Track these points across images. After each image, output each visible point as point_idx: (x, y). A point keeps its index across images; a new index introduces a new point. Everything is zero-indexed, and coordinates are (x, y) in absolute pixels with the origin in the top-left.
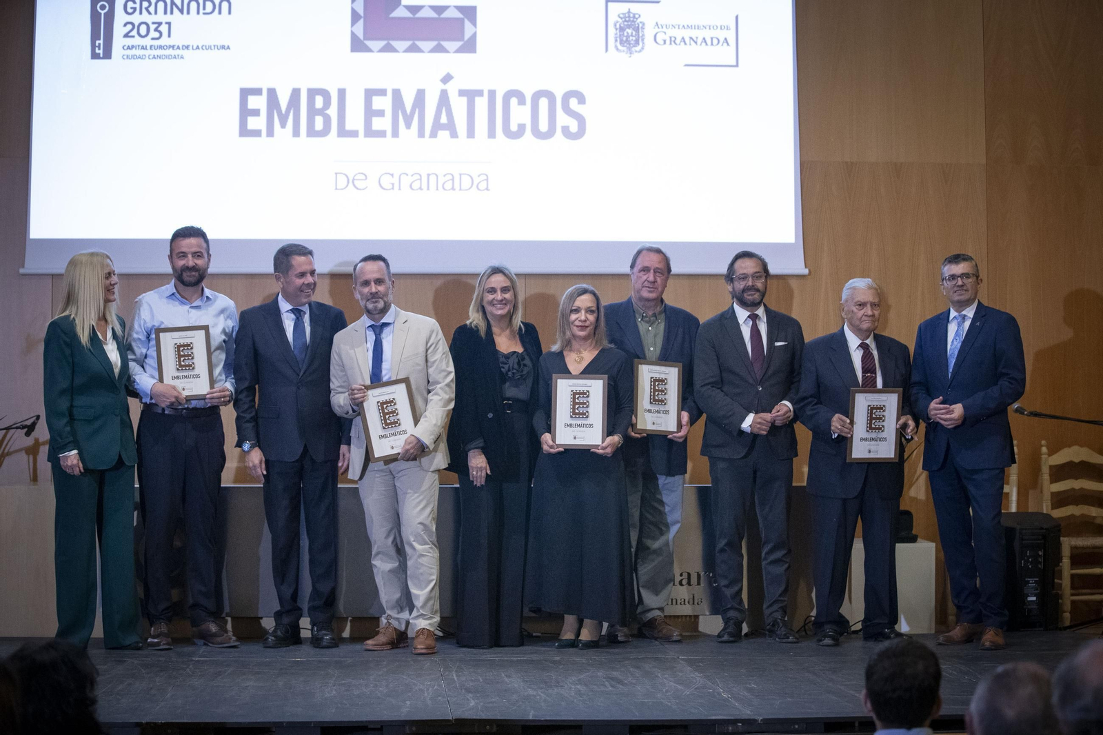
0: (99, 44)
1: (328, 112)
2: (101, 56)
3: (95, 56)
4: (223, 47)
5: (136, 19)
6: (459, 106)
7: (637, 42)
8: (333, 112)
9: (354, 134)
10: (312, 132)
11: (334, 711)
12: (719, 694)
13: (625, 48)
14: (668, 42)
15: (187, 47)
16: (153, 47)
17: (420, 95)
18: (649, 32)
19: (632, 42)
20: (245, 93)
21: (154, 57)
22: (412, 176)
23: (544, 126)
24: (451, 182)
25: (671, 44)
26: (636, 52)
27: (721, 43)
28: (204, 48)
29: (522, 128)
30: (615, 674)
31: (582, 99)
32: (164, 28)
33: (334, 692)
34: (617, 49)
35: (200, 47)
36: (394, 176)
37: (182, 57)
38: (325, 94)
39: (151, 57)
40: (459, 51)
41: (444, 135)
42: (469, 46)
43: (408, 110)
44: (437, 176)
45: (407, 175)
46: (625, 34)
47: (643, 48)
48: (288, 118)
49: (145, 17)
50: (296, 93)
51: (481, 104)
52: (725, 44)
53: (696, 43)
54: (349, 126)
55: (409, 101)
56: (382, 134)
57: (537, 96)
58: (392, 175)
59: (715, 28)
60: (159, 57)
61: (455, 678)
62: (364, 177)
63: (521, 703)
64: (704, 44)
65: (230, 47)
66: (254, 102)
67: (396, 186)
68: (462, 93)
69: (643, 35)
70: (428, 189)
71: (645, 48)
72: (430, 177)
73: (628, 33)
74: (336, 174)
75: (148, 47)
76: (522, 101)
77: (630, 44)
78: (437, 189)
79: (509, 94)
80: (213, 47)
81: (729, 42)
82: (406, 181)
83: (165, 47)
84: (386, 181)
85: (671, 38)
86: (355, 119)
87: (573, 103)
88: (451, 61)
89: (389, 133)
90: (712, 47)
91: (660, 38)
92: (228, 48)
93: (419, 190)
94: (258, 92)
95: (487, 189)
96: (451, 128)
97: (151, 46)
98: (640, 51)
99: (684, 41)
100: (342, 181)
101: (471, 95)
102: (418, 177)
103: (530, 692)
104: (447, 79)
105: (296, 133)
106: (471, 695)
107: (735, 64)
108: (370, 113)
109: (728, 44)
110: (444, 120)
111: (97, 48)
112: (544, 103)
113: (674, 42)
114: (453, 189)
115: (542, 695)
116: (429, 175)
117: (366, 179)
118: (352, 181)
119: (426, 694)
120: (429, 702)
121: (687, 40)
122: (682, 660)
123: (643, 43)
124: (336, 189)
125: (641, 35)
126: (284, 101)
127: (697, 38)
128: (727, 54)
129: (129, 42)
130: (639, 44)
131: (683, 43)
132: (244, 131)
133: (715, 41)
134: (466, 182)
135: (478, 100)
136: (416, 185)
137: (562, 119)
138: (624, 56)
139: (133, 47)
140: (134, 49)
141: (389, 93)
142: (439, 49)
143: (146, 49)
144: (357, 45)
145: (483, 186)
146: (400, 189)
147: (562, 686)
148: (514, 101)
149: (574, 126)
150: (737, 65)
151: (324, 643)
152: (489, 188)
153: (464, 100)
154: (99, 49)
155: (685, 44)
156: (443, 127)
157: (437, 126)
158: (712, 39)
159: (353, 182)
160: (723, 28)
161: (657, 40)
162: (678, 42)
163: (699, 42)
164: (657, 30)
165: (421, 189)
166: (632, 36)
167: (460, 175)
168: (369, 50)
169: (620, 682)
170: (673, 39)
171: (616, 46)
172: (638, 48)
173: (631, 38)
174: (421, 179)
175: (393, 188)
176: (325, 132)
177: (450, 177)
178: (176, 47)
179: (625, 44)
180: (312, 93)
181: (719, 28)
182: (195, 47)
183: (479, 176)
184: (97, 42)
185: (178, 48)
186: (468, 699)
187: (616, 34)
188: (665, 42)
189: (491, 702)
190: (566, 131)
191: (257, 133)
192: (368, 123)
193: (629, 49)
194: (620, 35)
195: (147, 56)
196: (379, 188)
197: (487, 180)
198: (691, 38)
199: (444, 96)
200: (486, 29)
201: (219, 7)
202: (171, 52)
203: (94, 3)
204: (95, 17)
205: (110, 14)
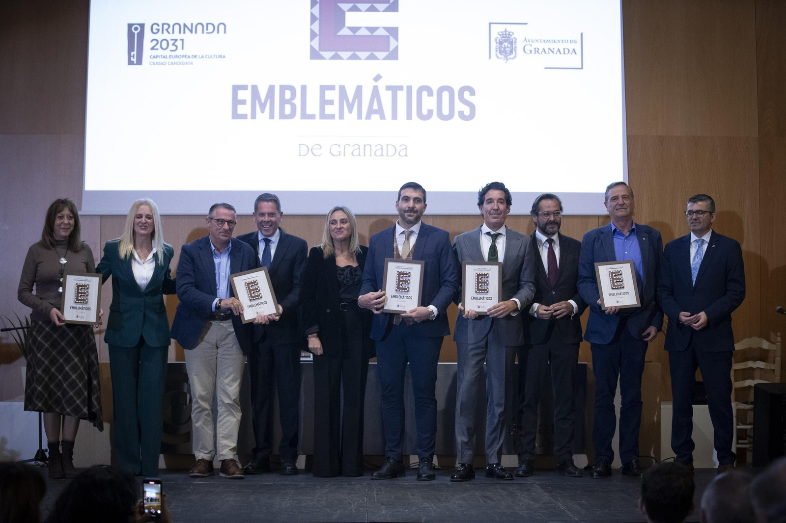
0: (134, 55)
1: (294, 101)
2: (135, 62)
3: (130, 63)
4: (220, 56)
5: (159, 37)
6: (386, 97)
7: (511, 52)
8: (297, 101)
9: (312, 117)
10: (283, 116)
11: (286, 516)
12: (559, 507)
13: (503, 56)
14: (533, 52)
15: (195, 57)
16: (171, 57)
17: (359, 89)
18: (519, 45)
19: (508, 52)
20: (236, 89)
21: (172, 64)
22: (353, 146)
23: (446, 111)
24: (380, 150)
25: (535, 53)
26: (511, 59)
27: (571, 52)
28: (207, 57)
29: (430, 112)
30: (488, 494)
31: (472, 92)
32: (179, 43)
33: (288, 504)
34: (498, 57)
35: (204, 57)
36: (341, 146)
37: (192, 64)
38: (292, 89)
39: (170, 63)
40: (386, 58)
41: (375, 117)
42: (393, 55)
43: (351, 100)
44: (371, 146)
45: (350, 146)
46: (503, 46)
47: (515, 56)
48: (266, 106)
49: (166, 35)
50: (271, 89)
51: (402, 96)
52: (574, 53)
53: (553, 52)
54: (309, 111)
55: (351, 95)
56: (332, 117)
57: (441, 89)
58: (339, 146)
59: (566, 41)
60: (175, 63)
61: (375, 495)
62: (319, 147)
63: (418, 512)
64: (558, 53)
65: (225, 56)
66: (242, 95)
67: (342, 153)
68: (388, 88)
69: (516, 47)
70: (365, 155)
71: (517, 56)
72: (366, 147)
73: (505, 46)
74: (300, 145)
75: (168, 57)
76: (430, 94)
77: (506, 53)
78: (371, 156)
79: (421, 89)
80: (213, 57)
81: (576, 51)
82: (349, 150)
83: (180, 57)
84: (335, 150)
85: (535, 49)
86: (313, 107)
87: (467, 95)
88: (381, 65)
89: (337, 116)
90: (564, 55)
91: (527, 49)
92: (224, 57)
93: (358, 156)
94: (244, 87)
95: (406, 155)
96: (381, 112)
97: (170, 56)
98: (514, 58)
99: (545, 51)
100: (304, 150)
101: (394, 90)
102: (357, 147)
103: (426, 505)
104: (378, 78)
105: (272, 116)
106: (383, 507)
107: (580, 67)
108: (324, 102)
109: (576, 53)
110: (375, 107)
111: (132, 58)
112: (446, 95)
113: (538, 51)
114: (382, 155)
115: (434, 507)
116: (365, 146)
117: (321, 148)
118: (310, 150)
119: (352, 506)
120: (354, 511)
121: (547, 50)
122: (537, 484)
123: (516, 53)
124: (300, 155)
125: (514, 47)
126: (263, 95)
127: (554, 49)
128: (575, 60)
129: (154, 53)
130: (512, 53)
131: (543, 53)
132: (236, 115)
133: (566, 51)
134: (391, 151)
135: (399, 93)
136: (356, 153)
137: (459, 106)
138: (502, 62)
139: (157, 56)
140: (158, 58)
141: (337, 88)
142: (372, 57)
143: (167, 58)
144: (315, 55)
145: (403, 153)
146: (345, 155)
147: (449, 502)
148: (425, 93)
149: (467, 111)
150: (582, 68)
151: (287, 472)
152: (407, 154)
153: (390, 92)
154: (134, 58)
155: (546, 53)
156: (375, 112)
157: (371, 112)
158: (564, 49)
159: (312, 150)
160: (572, 41)
161: (526, 51)
162: (540, 51)
163: (555, 52)
164: (525, 43)
165: (359, 155)
166: (508, 47)
167: (387, 145)
168: (322, 58)
169: (490, 498)
170: (537, 50)
171: (497, 55)
172: (512, 56)
173: (507, 49)
174: (359, 149)
175: (340, 155)
176: (292, 115)
177: (380, 147)
178: (187, 57)
179: (503, 54)
180: (283, 88)
181: (569, 42)
182: (200, 57)
183: (400, 146)
184: (132, 53)
185: (189, 57)
186: (381, 510)
187: (497, 46)
188: (531, 51)
189: (398, 512)
190: (461, 114)
191: (244, 117)
192: (322, 109)
193: (506, 57)
194: (499, 47)
195: (167, 63)
196: (330, 154)
197: (406, 149)
198: (549, 49)
199: (375, 90)
200: (403, 43)
201: (218, 28)
202: (184, 60)
203: (130, 26)
204: (131, 35)
205: (141, 35)
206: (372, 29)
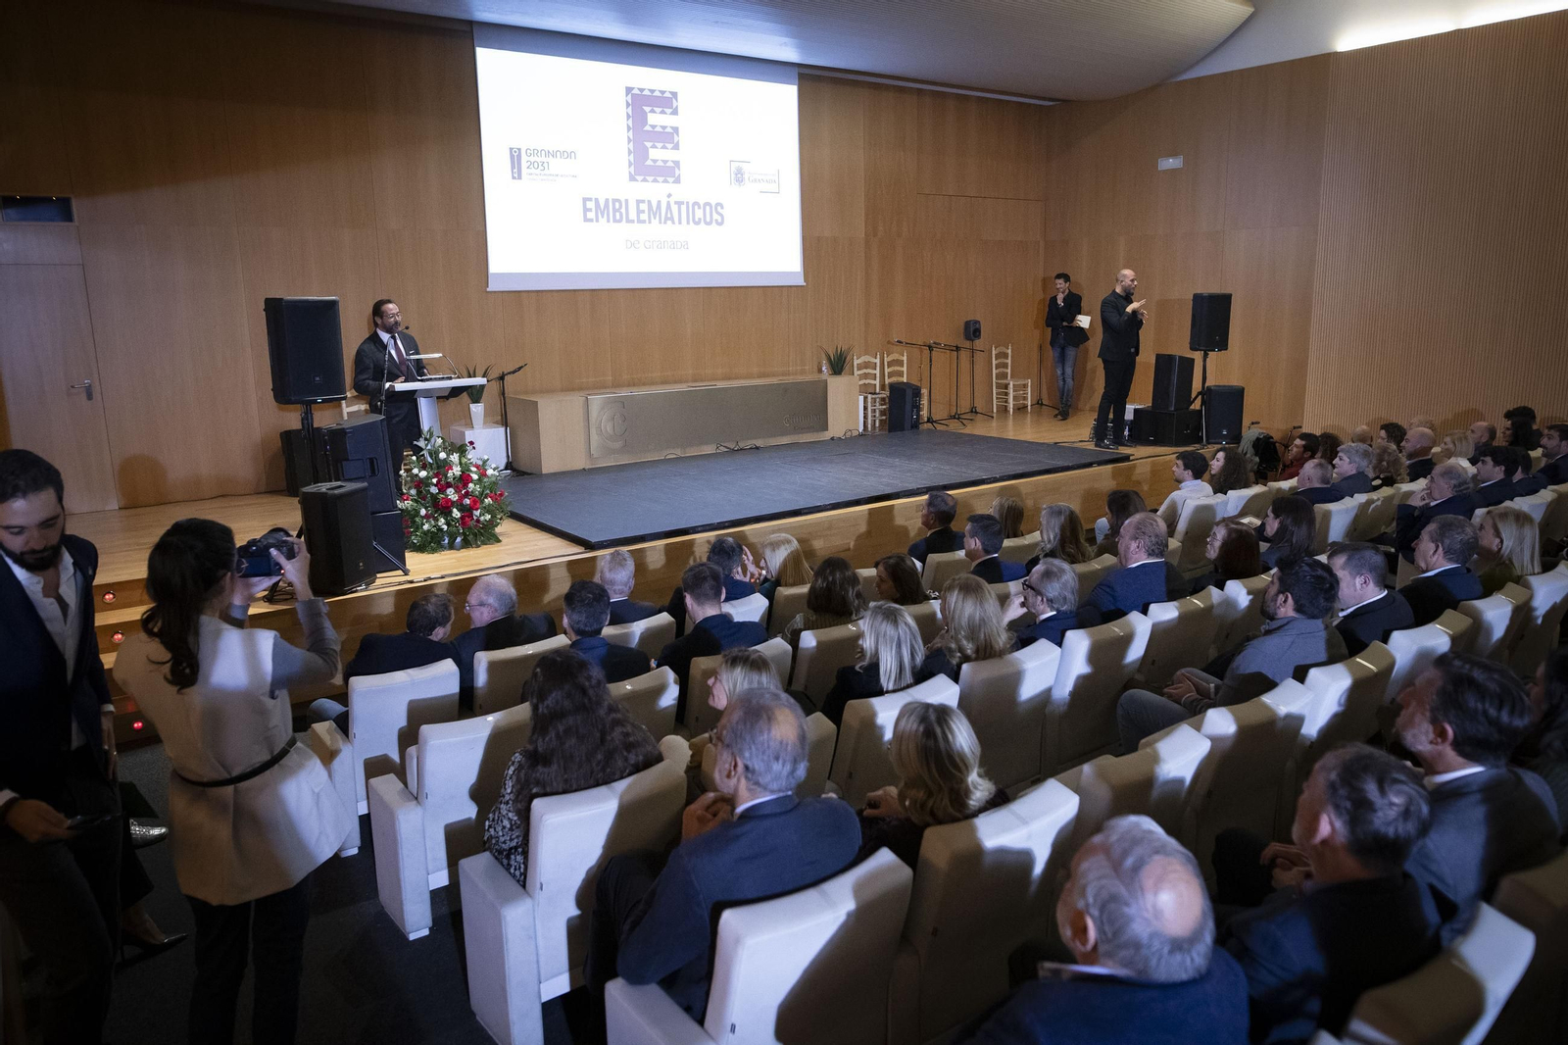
1: (621, 210)
2: (517, 178)
3: (514, 178)
5: (532, 159)
8: (623, 210)
9: (633, 221)
10: (615, 221)
13: (738, 184)
15: (557, 175)
16: (540, 175)
17: (659, 202)
18: (746, 176)
20: (585, 200)
22: (658, 242)
23: (708, 220)
24: (673, 245)
25: (754, 182)
26: (743, 185)
28: (565, 176)
29: (700, 220)
31: (722, 208)
32: (545, 165)
36: (650, 242)
37: (556, 180)
38: (619, 201)
40: (674, 182)
41: (669, 222)
42: (678, 181)
43: (654, 210)
44: (669, 242)
48: (604, 213)
49: (536, 158)
50: (607, 200)
51: (684, 208)
52: (775, 183)
54: (631, 218)
55: (654, 206)
56: (644, 222)
57: (705, 204)
60: (545, 180)
65: (577, 176)
66: (589, 205)
67: (651, 247)
68: (676, 203)
70: (664, 248)
71: (746, 184)
73: (739, 176)
74: (627, 241)
76: (699, 207)
78: (668, 249)
79: (694, 204)
82: (655, 245)
83: (548, 175)
84: (647, 245)
85: (754, 179)
86: (633, 215)
87: (719, 208)
88: (670, 187)
89: (647, 221)
90: (769, 183)
94: (590, 199)
96: (672, 219)
100: (629, 245)
101: (679, 204)
102: (661, 242)
104: (669, 196)
105: (608, 221)
107: (778, 192)
108: (639, 212)
110: (669, 216)
112: (708, 208)
113: (756, 181)
114: (675, 248)
116: (665, 242)
117: (639, 243)
118: (633, 244)
124: (627, 248)
125: (744, 178)
126: (602, 205)
128: (773, 187)
129: (530, 171)
130: (743, 182)
132: (586, 220)
133: (771, 181)
134: (679, 245)
135: (682, 206)
136: (660, 247)
137: (715, 216)
138: (736, 186)
140: (532, 175)
141: (647, 202)
142: (665, 181)
144: (632, 178)
145: (686, 247)
148: (696, 207)
149: (719, 220)
152: (688, 248)
153: (677, 206)
154: (515, 174)
155: (760, 182)
156: (669, 219)
157: (667, 219)
160: (774, 175)
161: (749, 180)
163: (765, 181)
164: (749, 175)
166: (740, 178)
167: (677, 241)
168: (636, 180)
171: (734, 183)
174: (661, 244)
176: (620, 221)
177: (672, 242)
179: (738, 182)
180: (614, 201)
181: (771, 175)
182: (561, 176)
183: (685, 242)
184: (515, 171)
187: (734, 177)
188: (752, 181)
190: (716, 220)
191: (591, 220)
192: (638, 216)
194: (736, 177)
196: (645, 248)
197: (687, 244)
198: (762, 179)
199: (668, 202)
200: (684, 172)
201: (570, 155)
202: (551, 178)
203: (511, 149)
204: (512, 157)
205: (519, 156)
206: (665, 162)
